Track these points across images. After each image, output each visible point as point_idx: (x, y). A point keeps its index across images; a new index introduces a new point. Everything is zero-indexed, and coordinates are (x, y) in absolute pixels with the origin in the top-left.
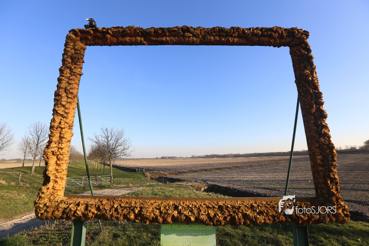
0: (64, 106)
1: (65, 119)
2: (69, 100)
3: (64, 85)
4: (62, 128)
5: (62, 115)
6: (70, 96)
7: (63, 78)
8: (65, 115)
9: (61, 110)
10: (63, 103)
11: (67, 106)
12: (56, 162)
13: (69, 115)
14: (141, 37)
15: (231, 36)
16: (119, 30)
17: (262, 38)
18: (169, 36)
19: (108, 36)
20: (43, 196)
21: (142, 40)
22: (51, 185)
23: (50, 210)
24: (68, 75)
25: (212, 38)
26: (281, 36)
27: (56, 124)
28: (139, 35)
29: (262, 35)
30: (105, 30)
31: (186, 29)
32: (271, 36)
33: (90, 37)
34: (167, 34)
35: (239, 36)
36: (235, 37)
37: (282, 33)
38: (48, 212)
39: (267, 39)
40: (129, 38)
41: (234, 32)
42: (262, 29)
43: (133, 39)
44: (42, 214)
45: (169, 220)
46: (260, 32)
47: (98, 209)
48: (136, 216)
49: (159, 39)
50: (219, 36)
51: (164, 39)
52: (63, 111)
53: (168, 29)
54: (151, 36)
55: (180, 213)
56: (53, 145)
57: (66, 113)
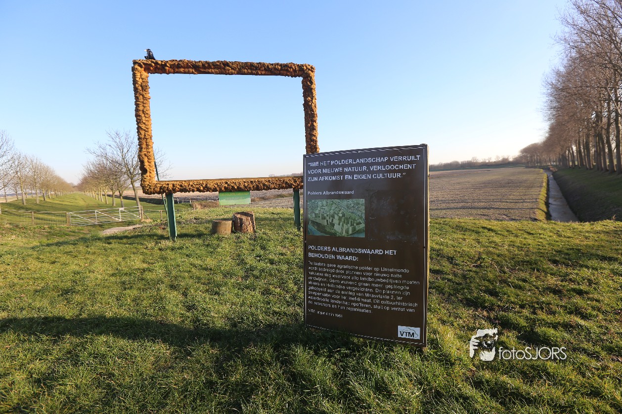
0: (144, 123)
1: (147, 133)
2: (147, 119)
3: (141, 108)
4: (147, 139)
5: (145, 130)
6: (146, 116)
7: (140, 103)
8: (147, 130)
9: (143, 126)
10: (144, 121)
11: (146, 123)
12: (148, 161)
13: (149, 129)
14: (192, 68)
15: (260, 69)
16: (175, 63)
17: (281, 72)
18: (214, 68)
19: (167, 68)
20: (145, 180)
21: (194, 71)
22: (148, 174)
23: (152, 188)
24: (142, 100)
25: (246, 70)
26: (295, 71)
27: (143, 136)
28: (190, 67)
29: (281, 69)
30: (163, 63)
31: (226, 64)
32: (287, 70)
33: (152, 68)
34: (212, 67)
35: (265, 70)
36: (263, 70)
37: (296, 69)
38: (151, 189)
39: (285, 72)
40: (183, 69)
41: (261, 67)
42: (281, 65)
43: (186, 70)
44: (148, 190)
45: (223, 189)
46: (280, 67)
47: (181, 186)
48: (204, 188)
49: (207, 70)
50: (251, 69)
51: (210, 71)
52: (145, 127)
53: (213, 63)
54: (200, 68)
55: (229, 185)
56: (143, 150)
57: (147, 128)
